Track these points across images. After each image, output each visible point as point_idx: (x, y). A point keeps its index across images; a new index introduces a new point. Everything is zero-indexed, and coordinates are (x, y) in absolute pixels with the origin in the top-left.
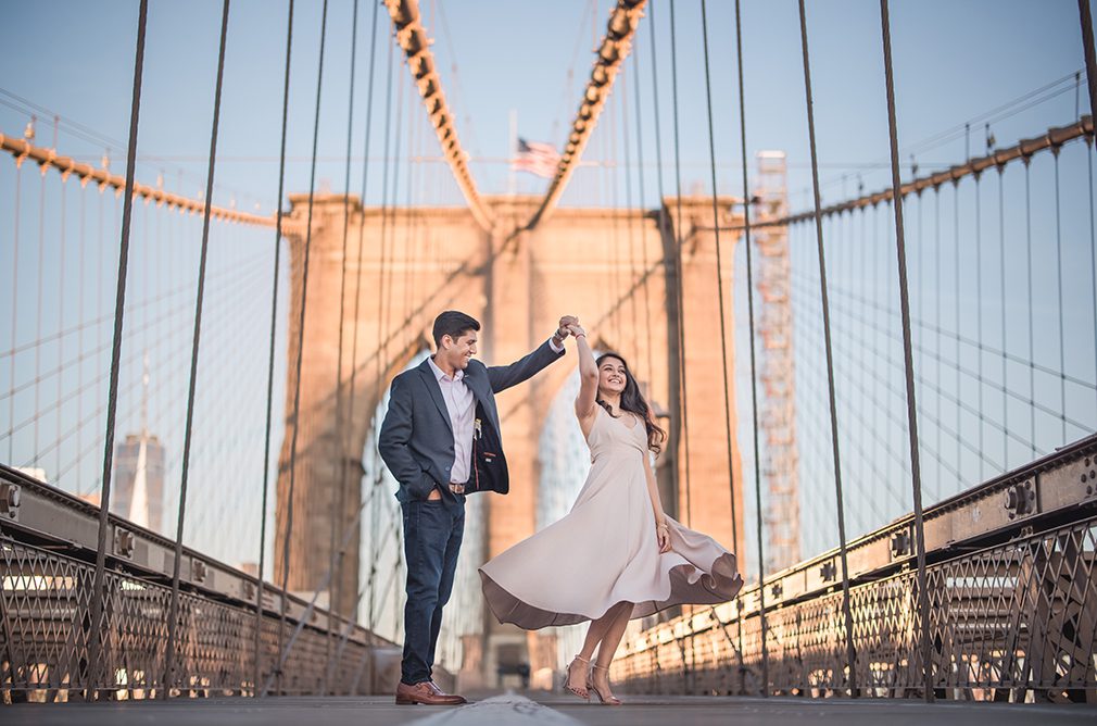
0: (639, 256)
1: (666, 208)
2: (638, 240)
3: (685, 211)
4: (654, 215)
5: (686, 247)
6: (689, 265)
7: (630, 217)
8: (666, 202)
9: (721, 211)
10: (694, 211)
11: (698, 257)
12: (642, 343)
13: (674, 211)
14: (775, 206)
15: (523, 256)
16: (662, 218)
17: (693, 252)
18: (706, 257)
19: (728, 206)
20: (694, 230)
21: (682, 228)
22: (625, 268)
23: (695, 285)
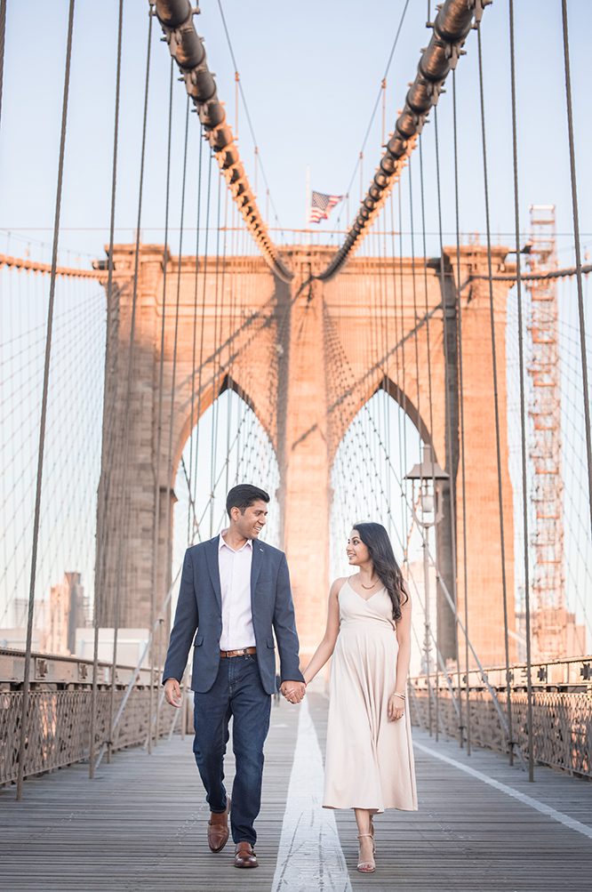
0: (421, 302)
1: (446, 258)
2: (420, 286)
3: (463, 260)
4: (434, 264)
5: (464, 293)
6: (466, 309)
7: (413, 266)
8: (446, 251)
9: (495, 260)
10: (471, 260)
11: (474, 303)
12: (424, 382)
13: (453, 260)
14: (545, 255)
15: (317, 302)
16: (441, 266)
17: (470, 299)
18: (481, 303)
19: (502, 255)
20: (471, 278)
21: (461, 275)
22: (409, 312)
23: (471, 328)
